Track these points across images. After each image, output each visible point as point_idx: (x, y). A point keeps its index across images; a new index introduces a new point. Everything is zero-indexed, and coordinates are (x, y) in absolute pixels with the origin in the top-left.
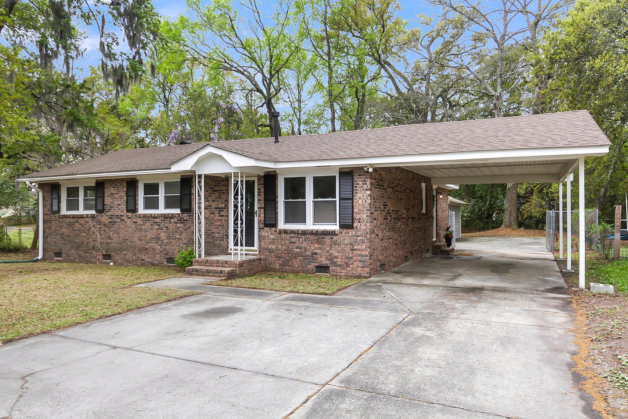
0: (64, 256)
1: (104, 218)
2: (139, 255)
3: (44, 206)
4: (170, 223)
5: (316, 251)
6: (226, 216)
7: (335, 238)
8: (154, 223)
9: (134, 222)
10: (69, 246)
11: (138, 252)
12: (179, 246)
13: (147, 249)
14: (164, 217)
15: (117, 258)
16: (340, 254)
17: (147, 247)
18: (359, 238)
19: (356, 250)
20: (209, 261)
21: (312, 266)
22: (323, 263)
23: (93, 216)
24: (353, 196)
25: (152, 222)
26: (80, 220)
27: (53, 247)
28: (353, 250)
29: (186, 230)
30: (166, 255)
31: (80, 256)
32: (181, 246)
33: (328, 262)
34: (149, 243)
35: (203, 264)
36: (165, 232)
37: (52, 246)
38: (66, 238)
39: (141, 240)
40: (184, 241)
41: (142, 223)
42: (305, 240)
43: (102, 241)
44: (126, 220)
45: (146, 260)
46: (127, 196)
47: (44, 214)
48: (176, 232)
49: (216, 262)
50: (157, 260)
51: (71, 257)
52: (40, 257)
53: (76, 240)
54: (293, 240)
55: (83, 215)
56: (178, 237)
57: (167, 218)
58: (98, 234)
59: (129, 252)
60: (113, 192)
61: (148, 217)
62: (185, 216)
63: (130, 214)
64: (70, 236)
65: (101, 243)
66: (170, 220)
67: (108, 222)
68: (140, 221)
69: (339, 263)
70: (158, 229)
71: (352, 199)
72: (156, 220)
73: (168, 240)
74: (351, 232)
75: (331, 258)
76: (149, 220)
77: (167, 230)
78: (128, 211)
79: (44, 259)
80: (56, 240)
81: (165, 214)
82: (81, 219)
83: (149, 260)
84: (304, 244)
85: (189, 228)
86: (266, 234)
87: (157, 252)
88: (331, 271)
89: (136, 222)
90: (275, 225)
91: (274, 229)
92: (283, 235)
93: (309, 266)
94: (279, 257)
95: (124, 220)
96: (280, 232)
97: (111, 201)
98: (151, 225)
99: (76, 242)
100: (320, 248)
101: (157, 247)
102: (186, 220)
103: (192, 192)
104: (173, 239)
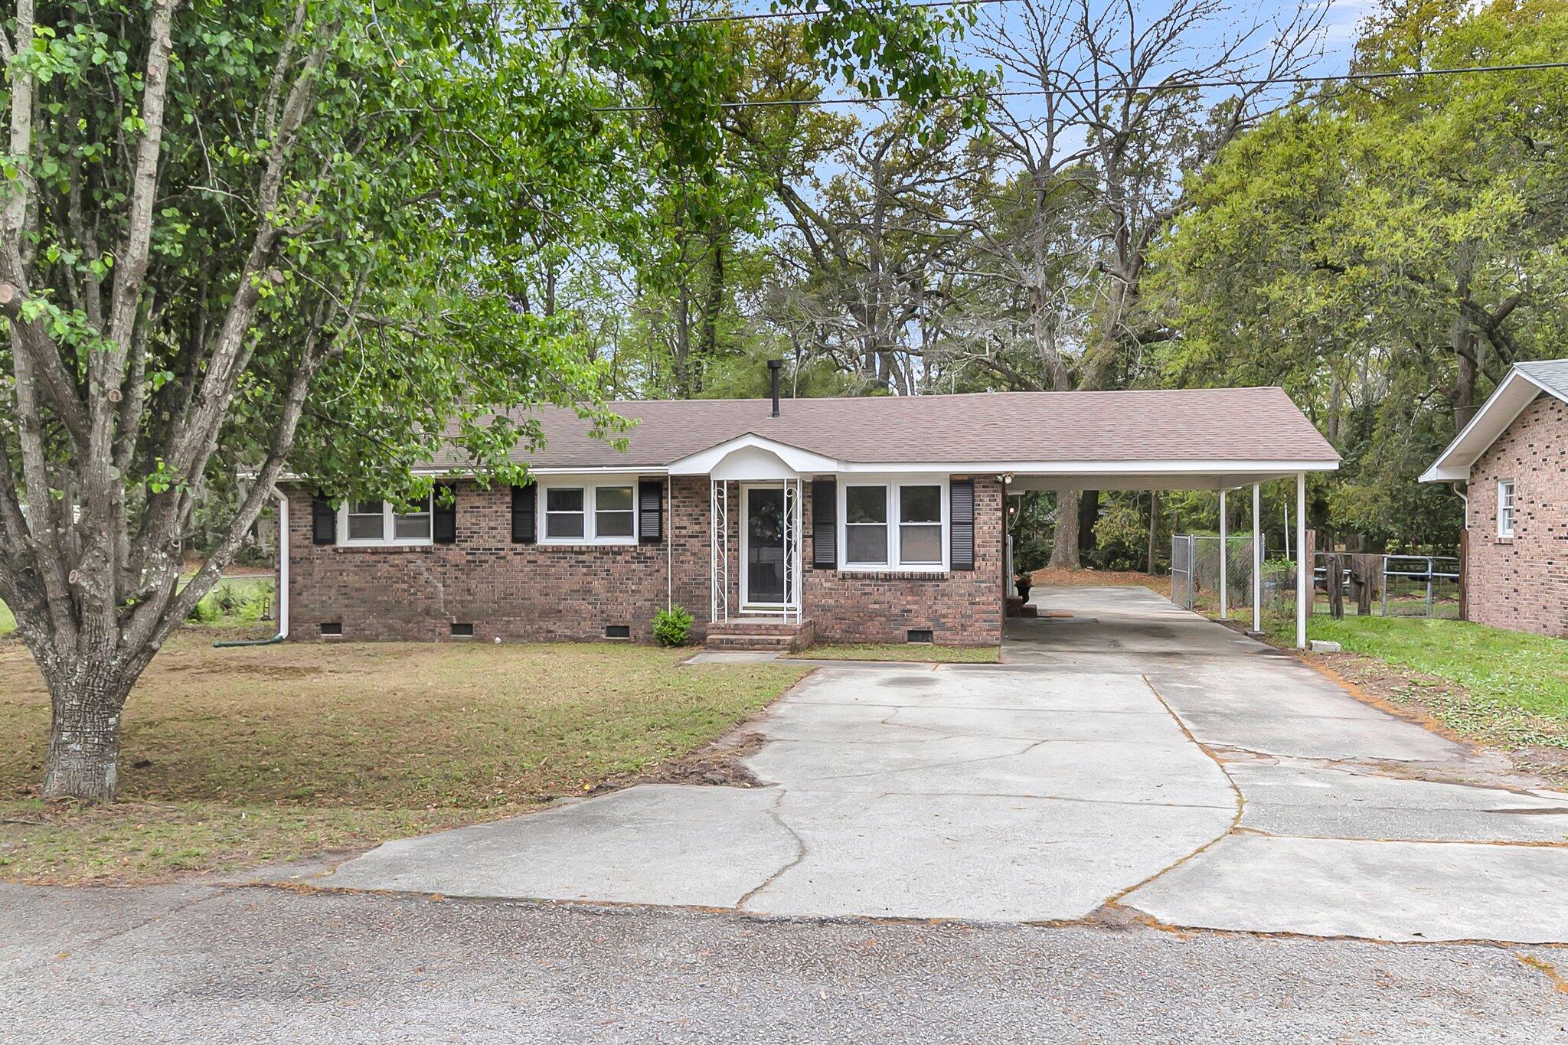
0: (346, 629)
1: (455, 554)
2: (541, 623)
3: (292, 530)
4: (613, 562)
5: (908, 607)
6: (735, 550)
7: (943, 585)
8: (576, 562)
9: (528, 562)
10: (361, 609)
11: (540, 617)
12: (635, 604)
13: (560, 611)
14: (599, 552)
15: (488, 630)
16: (950, 611)
17: (560, 608)
18: (983, 585)
19: (979, 603)
21: (902, 631)
22: (922, 625)
23: (425, 551)
24: (973, 519)
25: (573, 562)
26: (392, 557)
27: (317, 613)
28: (974, 604)
29: (650, 575)
30: (606, 621)
31: (391, 629)
32: (639, 604)
33: (930, 624)
34: (565, 599)
36: (603, 579)
37: (313, 610)
38: (354, 594)
39: (547, 595)
40: (647, 595)
41: (548, 563)
42: (890, 590)
43: (451, 598)
44: (508, 558)
45: (559, 632)
46: (514, 513)
47: (292, 546)
48: (628, 579)
50: (584, 631)
51: (366, 632)
52: (284, 633)
53: (379, 598)
54: (867, 590)
55: (402, 548)
56: (633, 587)
57: (607, 553)
58: (440, 585)
59: (519, 618)
60: (478, 504)
61: (564, 552)
62: (649, 550)
63: (520, 547)
64: (364, 590)
65: (447, 603)
66: (615, 558)
67: (464, 562)
68: (542, 559)
69: (949, 624)
70: (586, 574)
71: (973, 524)
72: (581, 558)
73: (609, 594)
74: (970, 575)
75: (936, 618)
76: (566, 558)
77: (607, 574)
78: (515, 540)
79: (292, 638)
80: (324, 598)
81: (604, 547)
82: (396, 556)
83: (566, 631)
84: (888, 596)
85: (658, 571)
86: (817, 580)
87: (584, 615)
88: (935, 637)
89: (536, 562)
90: (833, 566)
91: (833, 571)
92: (849, 582)
93: (897, 632)
94: (840, 619)
95: (504, 558)
96: (844, 577)
97: (474, 520)
98: (570, 566)
99: (380, 602)
100: (916, 603)
101: (585, 606)
102: (650, 558)
103: (664, 507)
104: (620, 592)
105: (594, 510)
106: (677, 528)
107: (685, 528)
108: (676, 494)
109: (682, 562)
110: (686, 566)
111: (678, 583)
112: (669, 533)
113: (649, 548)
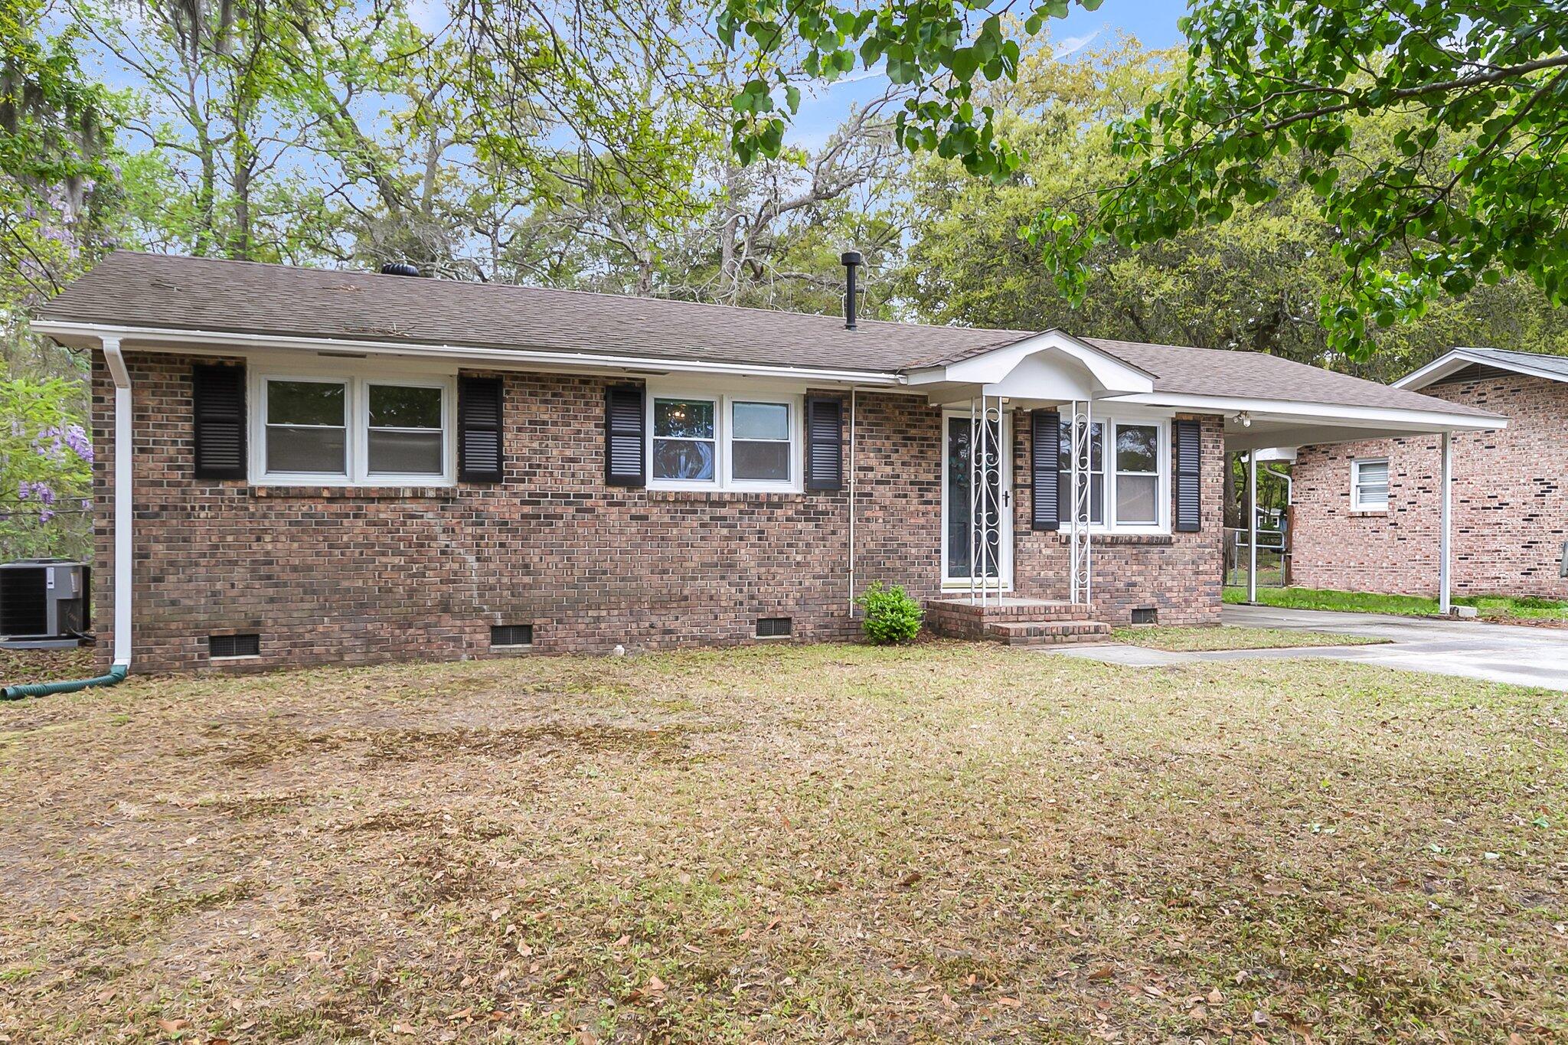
0: (270, 645)
1: (500, 502)
2: (654, 619)
3: (140, 449)
4: (769, 519)
5: (1133, 578)
7: (1168, 550)
8: (712, 519)
9: (633, 518)
10: (307, 605)
11: (652, 608)
12: (800, 584)
13: (686, 598)
14: (749, 504)
15: (561, 634)
16: (1175, 583)
17: (686, 592)
18: (1207, 550)
19: (1202, 573)
20: (1026, 609)
21: (1126, 612)
22: (1147, 602)
23: (444, 497)
24: (1199, 470)
25: (706, 518)
26: (373, 506)
27: (202, 617)
28: (1197, 573)
29: (823, 539)
30: (757, 611)
31: (370, 640)
32: (806, 583)
33: (1155, 600)
34: (695, 579)
35: (1012, 618)
36: (753, 545)
37: (190, 610)
38: (286, 576)
39: (665, 572)
40: (818, 569)
41: (667, 519)
42: (1115, 557)
43: (492, 580)
44: (601, 510)
45: (684, 632)
46: (608, 435)
47: (139, 481)
48: (789, 545)
49: (1043, 611)
50: (724, 629)
51: (316, 649)
52: (123, 658)
53: (345, 584)
55: (397, 490)
56: (799, 558)
57: (760, 505)
58: (471, 559)
59: (616, 612)
60: (545, 417)
61: (692, 503)
62: (821, 502)
63: (618, 493)
64: (310, 568)
65: (483, 588)
66: (772, 513)
67: (517, 516)
68: (655, 514)
69: (1174, 600)
70: (727, 538)
71: (1198, 475)
73: (763, 570)
74: (1195, 539)
75: (1160, 592)
76: (695, 512)
77: (760, 539)
78: (610, 481)
79: (141, 670)
80: (219, 586)
81: (757, 496)
82: (382, 506)
83: (695, 630)
84: (1113, 567)
85: (834, 533)
86: (1036, 546)
87: (723, 604)
88: (1159, 617)
89: (646, 518)
90: (1054, 526)
91: (1053, 533)
93: (1121, 612)
95: (591, 510)
97: (536, 445)
98: (703, 526)
99: (348, 590)
100: (1140, 573)
101: (725, 590)
102: (822, 513)
103: (845, 436)
104: (779, 565)
105: (730, 437)
106: (861, 469)
107: (871, 469)
108: (860, 419)
109: (868, 520)
110: (873, 526)
111: (862, 551)
112: (851, 475)
113: (821, 498)
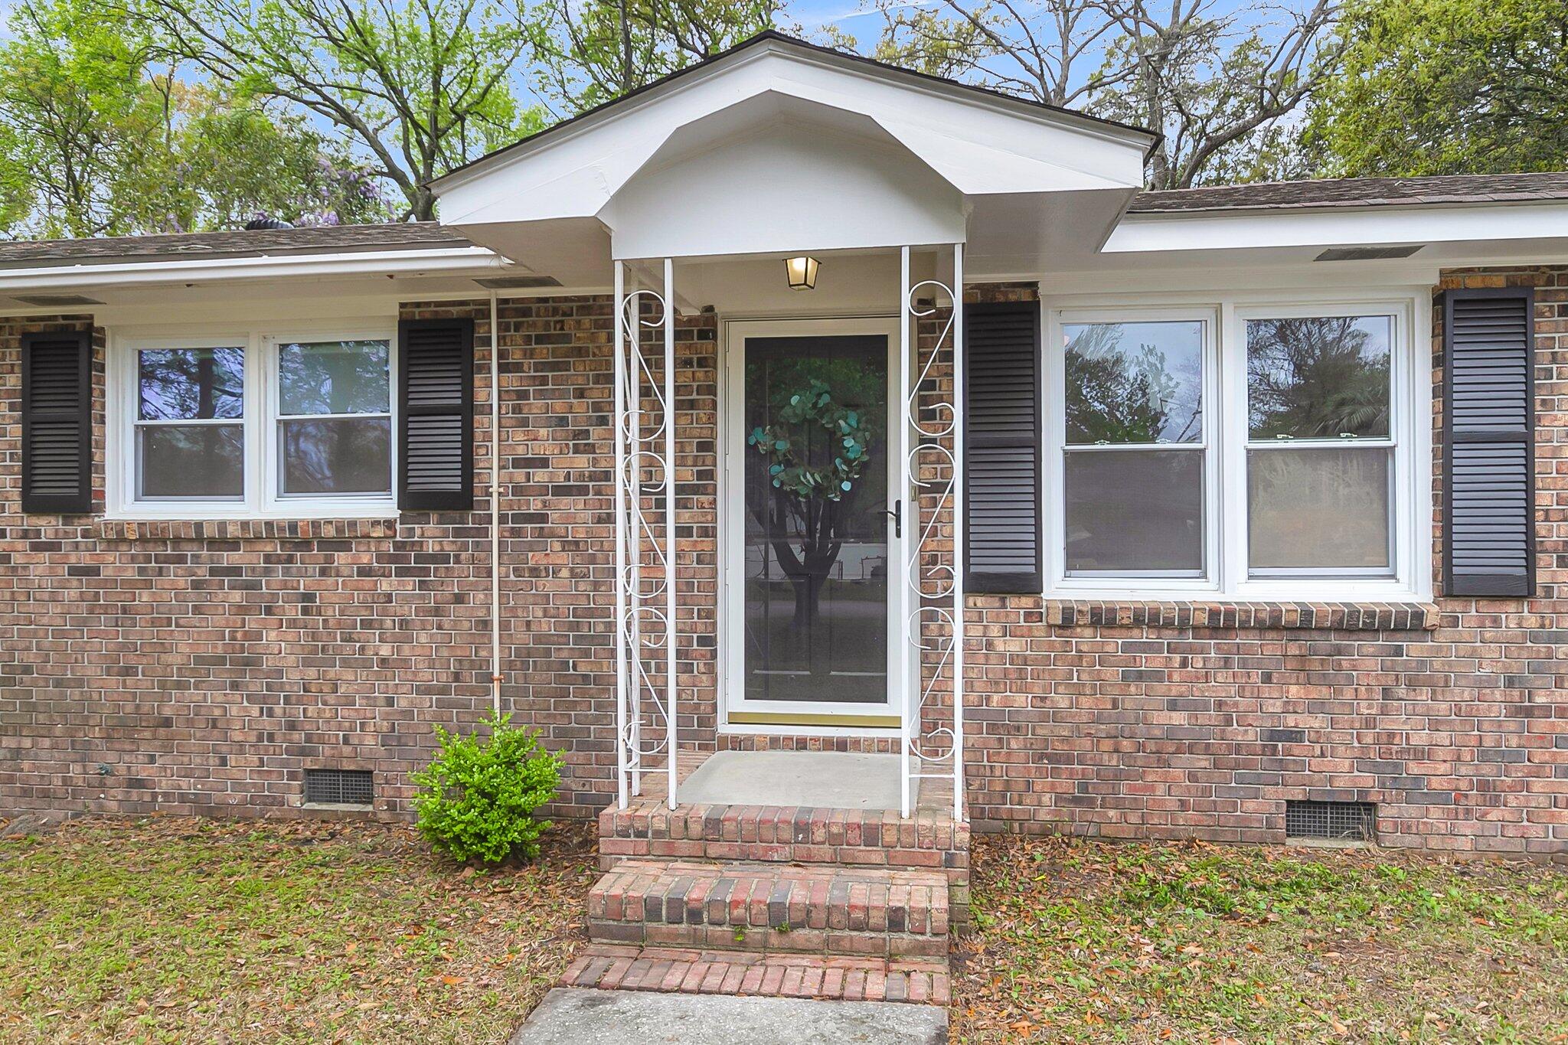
2: (111, 757)
4: (324, 572)
5: (1291, 721)
6: (702, 534)
7: (1414, 649)
8: (213, 572)
9: (75, 571)
11: (108, 738)
12: (390, 702)
13: (167, 723)
14: (283, 542)
16: (1443, 737)
17: (167, 712)
19: (1546, 711)
20: (729, 826)
21: (1265, 803)
22: (1340, 783)
24: (1530, 420)
25: (203, 572)
28: (1529, 712)
29: (437, 612)
30: (303, 752)
32: (402, 703)
33: (1367, 780)
34: (180, 686)
35: (684, 846)
36: (293, 623)
39: (129, 671)
40: (426, 675)
41: (131, 573)
42: (1227, 663)
44: (17, 559)
45: (164, 785)
46: (31, 427)
48: (367, 624)
49: (787, 834)
50: (239, 786)
54: (1147, 662)
56: (385, 651)
57: (306, 545)
59: (47, 743)
61: (177, 541)
62: (432, 535)
63: (48, 526)
66: (330, 560)
68: (114, 564)
69: (1435, 783)
70: (241, 610)
71: (1527, 441)
72: (228, 558)
73: (312, 673)
74: (1513, 617)
75: (1388, 760)
76: (181, 559)
77: (306, 611)
78: (32, 505)
81: (293, 526)
83: (184, 783)
84: (1222, 686)
85: (459, 599)
86: (975, 632)
87: (237, 736)
88: (1385, 826)
89: (93, 571)
90: (1029, 584)
91: (1027, 602)
92: (1085, 638)
93: (1250, 805)
94: (1054, 759)
95: (4, 559)
96: (1069, 619)
98: (197, 585)
100: (1315, 707)
101: (241, 710)
102: (434, 558)
103: (480, 397)
104: (346, 663)
105: (274, 413)
106: (518, 463)
107: (544, 463)
108: (516, 357)
109: (535, 572)
110: (547, 585)
111: (522, 637)
112: (493, 476)
113: (432, 527)
